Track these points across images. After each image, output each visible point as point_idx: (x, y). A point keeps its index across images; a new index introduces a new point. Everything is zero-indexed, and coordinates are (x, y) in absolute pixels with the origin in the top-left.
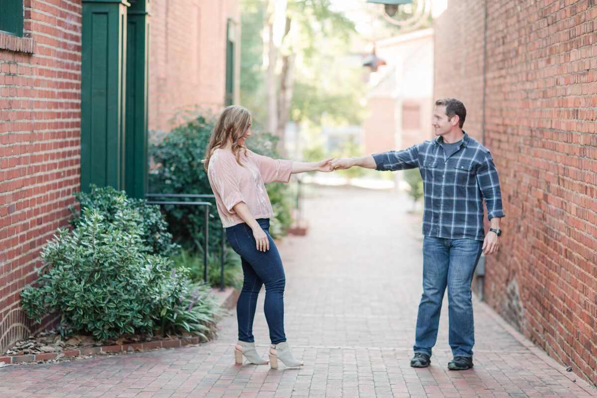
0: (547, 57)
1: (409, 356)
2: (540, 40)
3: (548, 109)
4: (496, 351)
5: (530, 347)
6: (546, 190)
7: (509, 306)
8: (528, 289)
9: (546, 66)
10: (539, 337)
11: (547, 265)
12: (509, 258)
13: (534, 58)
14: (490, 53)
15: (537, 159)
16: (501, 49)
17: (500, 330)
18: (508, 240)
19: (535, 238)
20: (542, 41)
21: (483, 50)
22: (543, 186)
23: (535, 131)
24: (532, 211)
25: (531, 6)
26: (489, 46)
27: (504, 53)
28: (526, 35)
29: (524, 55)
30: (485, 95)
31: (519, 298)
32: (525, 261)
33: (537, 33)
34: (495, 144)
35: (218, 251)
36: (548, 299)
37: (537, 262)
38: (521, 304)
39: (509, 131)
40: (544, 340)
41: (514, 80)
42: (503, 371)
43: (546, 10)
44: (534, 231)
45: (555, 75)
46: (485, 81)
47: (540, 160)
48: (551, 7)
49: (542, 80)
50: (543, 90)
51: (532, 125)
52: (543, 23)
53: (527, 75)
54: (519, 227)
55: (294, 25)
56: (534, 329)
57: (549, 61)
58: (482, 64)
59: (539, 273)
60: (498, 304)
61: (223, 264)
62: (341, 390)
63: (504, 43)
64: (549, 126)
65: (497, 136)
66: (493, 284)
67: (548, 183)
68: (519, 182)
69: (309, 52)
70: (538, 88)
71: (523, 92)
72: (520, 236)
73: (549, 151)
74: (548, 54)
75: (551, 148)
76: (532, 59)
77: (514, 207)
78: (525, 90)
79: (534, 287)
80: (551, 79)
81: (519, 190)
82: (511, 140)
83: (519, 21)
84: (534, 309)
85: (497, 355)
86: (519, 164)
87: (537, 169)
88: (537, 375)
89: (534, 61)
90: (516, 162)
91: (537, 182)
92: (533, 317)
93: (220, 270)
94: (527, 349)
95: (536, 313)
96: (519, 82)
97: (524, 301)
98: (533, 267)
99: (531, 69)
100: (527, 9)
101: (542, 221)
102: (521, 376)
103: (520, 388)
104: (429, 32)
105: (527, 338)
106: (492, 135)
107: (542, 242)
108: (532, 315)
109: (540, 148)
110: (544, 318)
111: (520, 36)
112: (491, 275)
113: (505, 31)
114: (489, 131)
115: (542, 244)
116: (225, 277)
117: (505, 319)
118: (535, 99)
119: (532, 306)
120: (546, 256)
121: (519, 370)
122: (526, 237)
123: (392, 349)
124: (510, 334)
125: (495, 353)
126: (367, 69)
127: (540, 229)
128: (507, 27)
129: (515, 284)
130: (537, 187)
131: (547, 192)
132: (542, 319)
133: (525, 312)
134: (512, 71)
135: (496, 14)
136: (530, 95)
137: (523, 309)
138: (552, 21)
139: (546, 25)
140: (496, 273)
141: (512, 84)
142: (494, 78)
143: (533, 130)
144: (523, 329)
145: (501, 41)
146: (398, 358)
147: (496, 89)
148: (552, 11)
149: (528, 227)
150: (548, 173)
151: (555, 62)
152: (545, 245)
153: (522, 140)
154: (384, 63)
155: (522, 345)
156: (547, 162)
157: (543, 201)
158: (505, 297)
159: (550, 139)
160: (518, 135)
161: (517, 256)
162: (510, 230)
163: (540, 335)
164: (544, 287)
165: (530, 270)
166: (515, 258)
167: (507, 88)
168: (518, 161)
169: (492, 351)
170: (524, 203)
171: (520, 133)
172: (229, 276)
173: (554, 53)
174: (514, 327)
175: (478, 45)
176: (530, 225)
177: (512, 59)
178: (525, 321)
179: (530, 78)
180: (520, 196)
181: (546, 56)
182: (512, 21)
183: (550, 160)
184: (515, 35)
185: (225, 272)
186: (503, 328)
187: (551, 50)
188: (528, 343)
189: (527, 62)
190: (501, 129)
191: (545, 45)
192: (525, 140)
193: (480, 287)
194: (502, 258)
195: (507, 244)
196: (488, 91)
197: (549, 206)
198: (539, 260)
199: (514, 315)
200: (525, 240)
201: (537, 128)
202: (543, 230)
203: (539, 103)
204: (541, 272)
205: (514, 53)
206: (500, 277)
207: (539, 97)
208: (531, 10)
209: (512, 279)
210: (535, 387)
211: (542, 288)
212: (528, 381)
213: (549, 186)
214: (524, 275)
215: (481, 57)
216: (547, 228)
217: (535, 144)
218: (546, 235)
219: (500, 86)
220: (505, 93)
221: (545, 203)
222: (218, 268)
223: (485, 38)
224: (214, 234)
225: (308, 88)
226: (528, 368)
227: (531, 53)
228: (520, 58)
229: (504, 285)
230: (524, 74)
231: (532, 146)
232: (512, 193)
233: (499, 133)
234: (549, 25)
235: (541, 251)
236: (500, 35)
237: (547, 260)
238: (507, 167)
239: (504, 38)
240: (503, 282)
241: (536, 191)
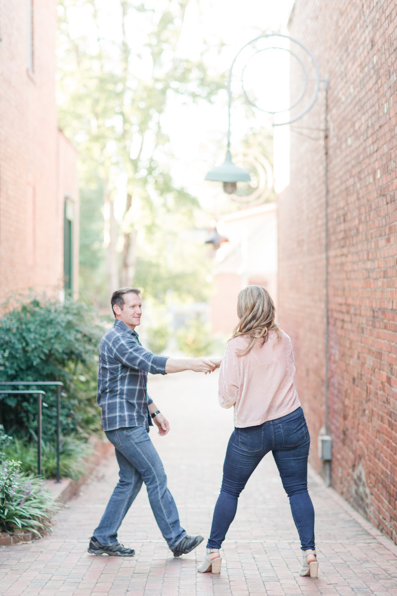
0: (387, 236)
1: (251, 549)
2: (380, 218)
3: (389, 289)
4: (341, 541)
5: (377, 535)
6: (389, 372)
7: (356, 492)
8: (374, 475)
9: (386, 246)
10: (386, 526)
11: (392, 450)
12: (355, 442)
13: (374, 236)
14: (331, 231)
15: (380, 340)
16: (342, 227)
17: (348, 518)
18: (354, 423)
19: (379, 422)
20: (382, 219)
21: (324, 228)
22: (386, 368)
23: (377, 311)
24: (376, 394)
25: (370, 183)
26: (330, 224)
27: (345, 231)
28: (365, 213)
29: (364, 233)
30: (328, 273)
31: (366, 484)
32: (370, 446)
33: (376, 211)
34: (339, 324)
35: (53, 441)
36: (394, 486)
37: (382, 447)
38: (368, 491)
39: (352, 311)
40: (391, 529)
41: (355, 258)
42: (347, 563)
43: (384, 188)
44: (378, 415)
45: (395, 255)
46: (327, 259)
47: (383, 342)
48: (389, 186)
49: (382, 259)
50: (384, 269)
51: (374, 306)
52: (382, 202)
53: (368, 254)
54: (364, 411)
55: (135, 201)
56: (381, 517)
57: (388, 240)
58: (324, 241)
59: (384, 458)
60: (345, 490)
61: (59, 454)
62: (178, 589)
63: (345, 221)
64: (390, 307)
65: (341, 316)
66: (340, 470)
67: (391, 365)
68: (363, 364)
69: (150, 229)
70: (378, 268)
71: (364, 271)
72: (365, 419)
73: (391, 332)
74: (387, 232)
75: (393, 329)
76: (372, 238)
77: (358, 389)
78: (366, 270)
79: (380, 473)
80: (391, 258)
81: (363, 373)
82: (354, 320)
83: (358, 199)
84: (381, 496)
85: (343, 545)
86: (363, 345)
87: (380, 351)
88: (382, 567)
89: (374, 240)
90: (359, 343)
91: (380, 364)
92: (380, 505)
93: (55, 460)
94: (374, 538)
95: (383, 500)
96: (360, 260)
97: (370, 488)
98: (378, 452)
99: (371, 248)
100: (367, 186)
101: (386, 405)
102: (366, 568)
103: (364, 582)
104: (272, 206)
105: (374, 526)
106: (336, 315)
107: (386, 426)
108: (379, 502)
109: (383, 329)
110: (390, 506)
111: (360, 214)
112: (337, 460)
113: (346, 208)
114: (332, 311)
115: (386, 429)
116: (61, 467)
117: (353, 506)
118: (376, 279)
119: (379, 493)
120: (391, 441)
121: (364, 562)
122: (371, 421)
123: (234, 541)
124: (357, 522)
125: (341, 543)
126: (210, 246)
127: (384, 413)
128: (347, 204)
129: (361, 470)
130: (380, 369)
131: (390, 375)
132: (388, 507)
133: (371, 499)
134: (353, 249)
135: (337, 191)
136: (371, 275)
137: (369, 496)
138: (391, 200)
139: (385, 203)
140: (343, 458)
141: (354, 263)
142: (336, 256)
143: (375, 310)
144: (370, 516)
145: (342, 218)
146: (239, 551)
147: (338, 268)
148: (390, 190)
149: (372, 410)
150: (390, 355)
151: (395, 241)
152: (389, 429)
153: (364, 321)
154: (226, 241)
155: (369, 534)
156: (389, 344)
157: (386, 384)
158: (352, 482)
159: (392, 320)
160: (360, 315)
161: (362, 440)
162: (355, 414)
163: (387, 523)
164: (389, 473)
165: (375, 455)
166: (361, 443)
167: (348, 267)
168: (361, 342)
169: (338, 541)
170: (369, 386)
171: (363, 313)
172: (65, 466)
173: (393, 232)
174: (361, 515)
175: (320, 222)
176: (375, 409)
177: (353, 237)
178: (372, 508)
179: (371, 257)
180: (364, 378)
181: (385, 235)
182: (352, 199)
183: (393, 342)
184: (356, 213)
185: (60, 463)
186: (351, 516)
187: (390, 228)
188: (375, 532)
189: (367, 240)
190: (344, 309)
191: (384, 223)
192: (367, 321)
193: (328, 472)
194: (348, 442)
195: (353, 428)
196: (330, 269)
197: (393, 389)
198: (384, 444)
199: (361, 502)
200: (370, 424)
201: (379, 309)
202: (387, 414)
203: (380, 283)
204: (386, 457)
205: (355, 231)
206: (347, 463)
207: (380, 277)
208: (370, 187)
209: (359, 464)
210: (380, 581)
211: (388, 474)
212: (373, 574)
213: (392, 369)
214: (370, 461)
215: (323, 234)
216: (391, 412)
217: (377, 325)
218: (390, 419)
219: (342, 264)
220: (347, 272)
221: (389, 386)
222: (54, 458)
223: (327, 216)
224: (50, 423)
225: (150, 265)
226: (373, 559)
227: (371, 231)
228: (360, 236)
229: (350, 470)
230: (365, 253)
231: (374, 327)
232: (356, 375)
233: (342, 312)
234: (387, 203)
235: (386, 435)
236: (341, 212)
237: (392, 445)
238: (350, 348)
239: (345, 215)
240: (350, 468)
241: (380, 373)
